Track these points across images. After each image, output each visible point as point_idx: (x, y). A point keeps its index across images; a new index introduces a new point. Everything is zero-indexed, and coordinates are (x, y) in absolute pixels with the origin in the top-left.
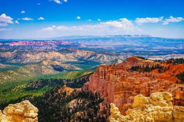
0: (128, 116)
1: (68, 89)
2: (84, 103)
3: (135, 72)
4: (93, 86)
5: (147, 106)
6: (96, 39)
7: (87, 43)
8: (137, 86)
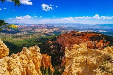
0: (71, 52)
1: (50, 42)
2: (56, 47)
3: (74, 36)
4: (59, 41)
5: (78, 48)
6: (60, 24)
7: (57, 26)
8: (74, 41)
